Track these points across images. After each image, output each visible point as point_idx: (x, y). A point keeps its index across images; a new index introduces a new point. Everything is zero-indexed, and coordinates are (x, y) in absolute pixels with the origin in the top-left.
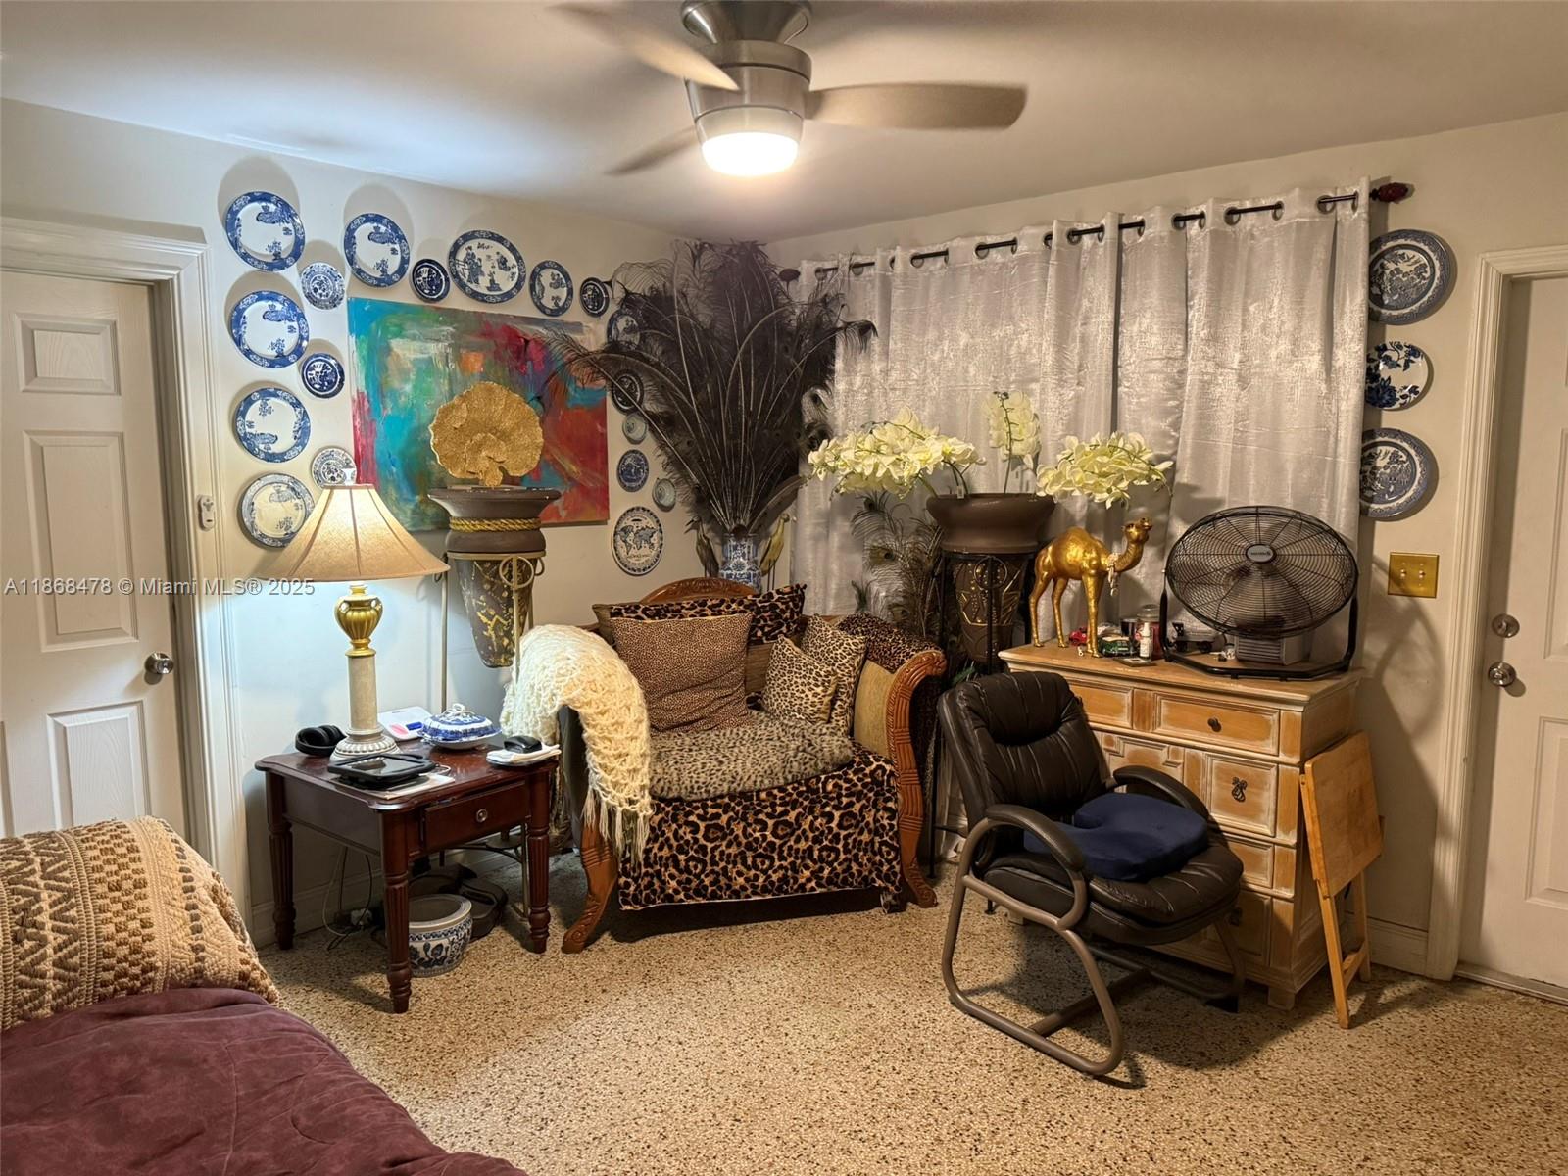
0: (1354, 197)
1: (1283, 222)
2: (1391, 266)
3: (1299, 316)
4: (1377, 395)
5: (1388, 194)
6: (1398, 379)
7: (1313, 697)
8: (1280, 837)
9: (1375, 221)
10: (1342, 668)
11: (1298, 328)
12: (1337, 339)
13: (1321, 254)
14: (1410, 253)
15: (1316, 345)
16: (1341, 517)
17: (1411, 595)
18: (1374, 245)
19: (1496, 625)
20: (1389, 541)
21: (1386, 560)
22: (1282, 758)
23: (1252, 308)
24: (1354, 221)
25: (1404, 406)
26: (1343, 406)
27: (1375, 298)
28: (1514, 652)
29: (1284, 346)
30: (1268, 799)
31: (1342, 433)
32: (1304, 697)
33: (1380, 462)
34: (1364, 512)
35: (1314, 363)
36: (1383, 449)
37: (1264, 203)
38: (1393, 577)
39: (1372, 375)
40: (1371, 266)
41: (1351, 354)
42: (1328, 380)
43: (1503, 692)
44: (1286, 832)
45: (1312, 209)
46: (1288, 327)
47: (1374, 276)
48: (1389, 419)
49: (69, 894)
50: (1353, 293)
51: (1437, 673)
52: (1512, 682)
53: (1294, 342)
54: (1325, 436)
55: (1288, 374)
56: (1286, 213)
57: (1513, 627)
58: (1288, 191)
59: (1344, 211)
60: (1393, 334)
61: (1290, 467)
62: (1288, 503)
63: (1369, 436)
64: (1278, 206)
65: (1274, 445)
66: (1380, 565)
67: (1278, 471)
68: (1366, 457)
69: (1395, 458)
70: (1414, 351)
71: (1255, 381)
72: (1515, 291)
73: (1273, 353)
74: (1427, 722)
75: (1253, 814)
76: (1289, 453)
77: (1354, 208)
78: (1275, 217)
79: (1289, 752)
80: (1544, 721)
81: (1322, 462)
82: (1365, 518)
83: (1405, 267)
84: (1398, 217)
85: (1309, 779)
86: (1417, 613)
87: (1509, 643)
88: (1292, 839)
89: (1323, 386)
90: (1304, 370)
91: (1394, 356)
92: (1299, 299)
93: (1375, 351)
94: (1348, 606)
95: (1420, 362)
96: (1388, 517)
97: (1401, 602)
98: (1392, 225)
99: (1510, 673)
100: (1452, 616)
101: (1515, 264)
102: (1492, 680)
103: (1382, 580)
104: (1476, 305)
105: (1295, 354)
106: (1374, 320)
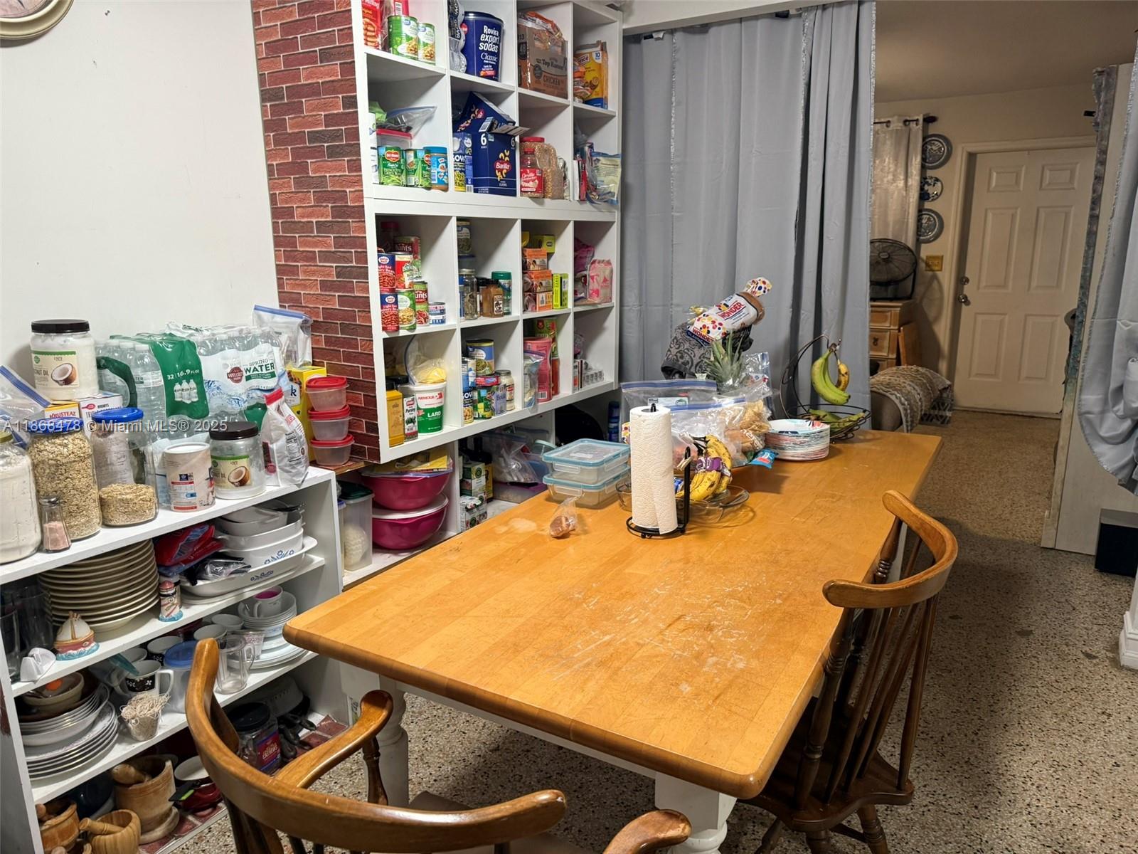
0: (917, 120)
1: (890, 129)
2: (929, 147)
3: (896, 165)
4: (924, 196)
5: (929, 120)
6: (931, 190)
7: (904, 304)
8: (890, 356)
9: (925, 130)
10: (909, 298)
11: (896, 170)
12: (909, 175)
13: (904, 142)
14: (936, 143)
15: (902, 177)
16: (910, 243)
17: (933, 271)
18: (924, 139)
19: (961, 280)
20: (926, 251)
21: (925, 258)
22: (892, 327)
23: (877, 162)
24: (917, 129)
25: (933, 200)
26: (911, 200)
27: (924, 160)
28: (967, 289)
29: (890, 177)
30: (886, 343)
31: (910, 211)
32: (900, 304)
33: (924, 221)
34: (918, 240)
35: (901, 184)
36: (925, 216)
37: (882, 120)
38: (927, 265)
39: (922, 189)
40: (923, 146)
41: (915, 181)
42: (906, 190)
43: (963, 305)
44: (892, 354)
45: (901, 124)
46: (892, 170)
47: (924, 151)
48: (927, 205)
50: (916, 157)
51: (942, 299)
52: (967, 302)
53: (894, 175)
54: (904, 211)
55: (892, 188)
56: (892, 126)
57: (967, 280)
58: (892, 117)
60: (929, 173)
61: (891, 224)
62: (890, 237)
63: (920, 211)
64: (889, 122)
65: (885, 214)
66: (923, 260)
67: (886, 224)
68: (919, 219)
69: (929, 220)
70: (937, 180)
71: (878, 191)
72: (972, 157)
73: (885, 180)
74: (937, 318)
76: (891, 219)
77: (917, 124)
78: (887, 126)
79: (894, 325)
80: (976, 313)
81: (902, 222)
82: (918, 242)
83: (934, 148)
84: (933, 129)
85: (901, 334)
86: (935, 277)
87: (966, 287)
88: (894, 356)
89: (904, 193)
90: (897, 186)
91: (930, 181)
92: (896, 159)
93: (924, 181)
94: (912, 277)
95: (939, 184)
96: (928, 241)
97: (930, 273)
98: (931, 132)
99: (966, 297)
100: (947, 278)
101: (973, 148)
102: (960, 300)
103: (923, 265)
104: (958, 164)
105: (894, 180)
106: (923, 168)
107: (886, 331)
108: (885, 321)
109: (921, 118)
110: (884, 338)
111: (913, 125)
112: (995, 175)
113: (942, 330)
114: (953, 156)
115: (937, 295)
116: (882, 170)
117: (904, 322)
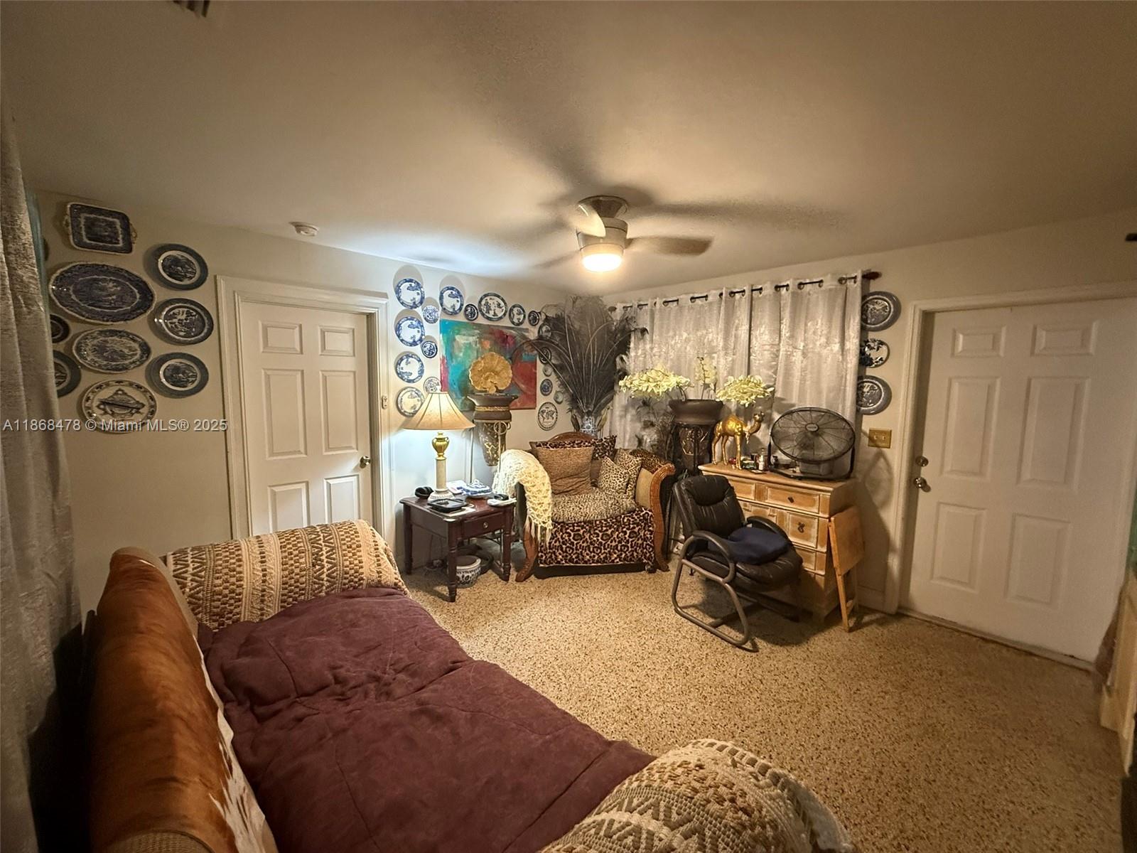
0: (855, 278)
1: (823, 288)
2: (872, 307)
3: (830, 327)
4: (864, 361)
5: (870, 276)
6: (874, 355)
7: (835, 489)
8: (819, 548)
9: (864, 287)
10: (847, 477)
11: (829, 332)
12: (847, 337)
13: (840, 301)
14: (880, 301)
15: (837, 340)
16: (848, 413)
17: (878, 447)
18: (864, 298)
20: (869, 424)
21: (868, 432)
22: (821, 515)
23: (809, 324)
24: (855, 288)
25: (876, 366)
26: (849, 366)
27: (864, 320)
28: (925, 472)
29: (823, 340)
30: (814, 532)
31: (848, 377)
32: (831, 489)
33: (866, 390)
34: (858, 411)
35: (836, 347)
36: (866, 384)
37: (815, 280)
38: (871, 439)
39: (862, 353)
40: (862, 307)
41: (853, 343)
42: (842, 355)
43: (921, 491)
44: (822, 546)
45: (836, 283)
46: (825, 332)
47: (864, 311)
48: (870, 371)
49: (333, 548)
50: (854, 318)
51: (891, 480)
52: (926, 487)
53: (828, 339)
54: (842, 378)
55: (825, 352)
56: (825, 285)
57: (926, 462)
58: (825, 275)
59: (850, 283)
60: (871, 335)
61: (824, 392)
62: (824, 407)
63: (861, 378)
64: (821, 281)
65: (817, 382)
66: (865, 433)
67: (819, 392)
68: (859, 388)
69: (872, 388)
70: (882, 343)
71: (809, 355)
72: (928, 318)
73: (818, 343)
74: (886, 502)
75: (808, 539)
76: (825, 386)
77: (855, 282)
78: (820, 286)
79: (824, 513)
80: (939, 503)
81: (840, 389)
82: (859, 414)
83: (878, 307)
84: (875, 286)
85: (833, 524)
86: (880, 455)
87: (924, 469)
88: (824, 550)
89: (840, 357)
90: (832, 350)
91: (872, 345)
92: (830, 320)
93: (864, 342)
94: (850, 452)
95: (884, 348)
96: (868, 413)
97: (875, 449)
98: (872, 290)
99: (924, 482)
100: (897, 456)
101: (928, 306)
102: (916, 484)
103: (865, 440)
104: (909, 325)
105: (828, 343)
106: (864, 329)
107: (813, 517)
108: (812, 506)
109: (859, 275)
110: (811, 526)
112: (961, 337)
113: (892, 518)
114: (902, 315)
115: (885, 475)
116: (814, 333)
117: (836, 508)
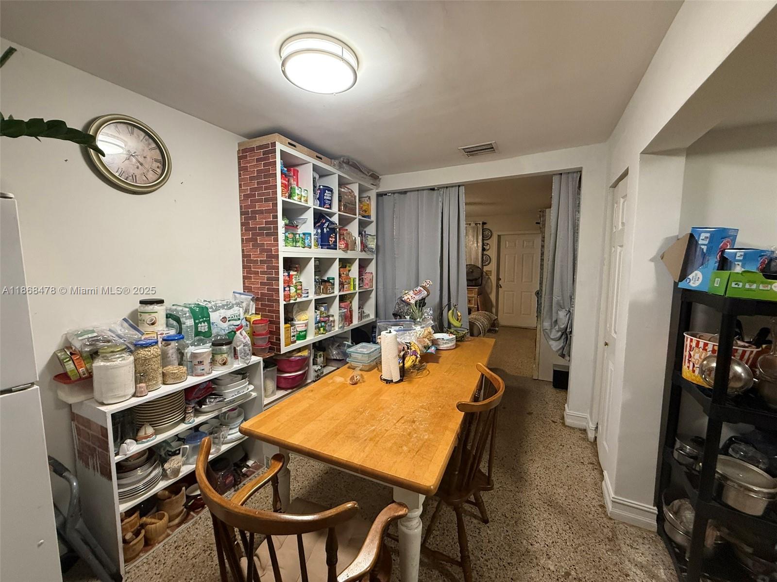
3: (474, 239)
4: (484, 250)
5: (484, 223)
6: (488, 247)
7: (478, 288)
9: (483, 227)
10: (480, 285)
12: (478, 242)
13: (476, 230)
14: (487, 231)
15: (476, 243)
16: (480, 266)
18: (483, 230)
19: (498, 279)
20: (485, 269)
23: (467, 237)
24: (480, 226)
25: (487, 251)
26: (479, 251)
27: (483, 237)
28: (501, 282)
30: (473, 302)
31: (479, 255)
35: (476, 245)
38: (486, 273)
39: (483, 247)
40: (482, 232)
41: (480, 244)
42: (477, 247)
45: (475, 225)
46: (472, 240)
47: (483, 234)
48: (485, 253)
50: (480, 236)
51: (492, 285)
52: (501, 287)
54: (477, 254)
55: (472, 246)
56: (471, 225)
57: (500, 279)
58: (471, 221)
60: (485, 242)
61: (473, 259)
62: (473, 264)
63: (483, 255)
64: (470, 224)
65: (470, 256)
66: (484, 272)
67: (471, 259)
68: (483, 258)
69: (486, 258)
70: (488, 244)
71: (467, 247)
72: (499, 236)
73: (470, 243)
74: (491, 292)
75: (472, 304)
76: (473, 257)
79: (476, 295)
80: (504, 291)
81: (477, 258)
82: (483, 266)
83: (486, 233)
85: (479, 299)
86: (489, 278)
88: (476, 306)
90: (474, 246)
91: (486, 244)
92: (473, 237)
93: (483, 245)
94: (481, 278)
95: (488, 245)
96: (486, 265)
97: (487, 277)
98: (485, 228)
99: (500, 285)
100: (493, 278)
101: (500, 234)
102: (498, 286)
103: (484, 274)
104: (495, 238)
105: (473, 244)
106: (483, 240)
107: (473, 297)
108: (472, 294)
109: (481, 223)
110: (472, 300)
111: (478, 225)
112: (507, 242)
113: (493, 297)
114: (492, 237)
115: (490, 284)
116: (469, 240)
117: (479, 294)
